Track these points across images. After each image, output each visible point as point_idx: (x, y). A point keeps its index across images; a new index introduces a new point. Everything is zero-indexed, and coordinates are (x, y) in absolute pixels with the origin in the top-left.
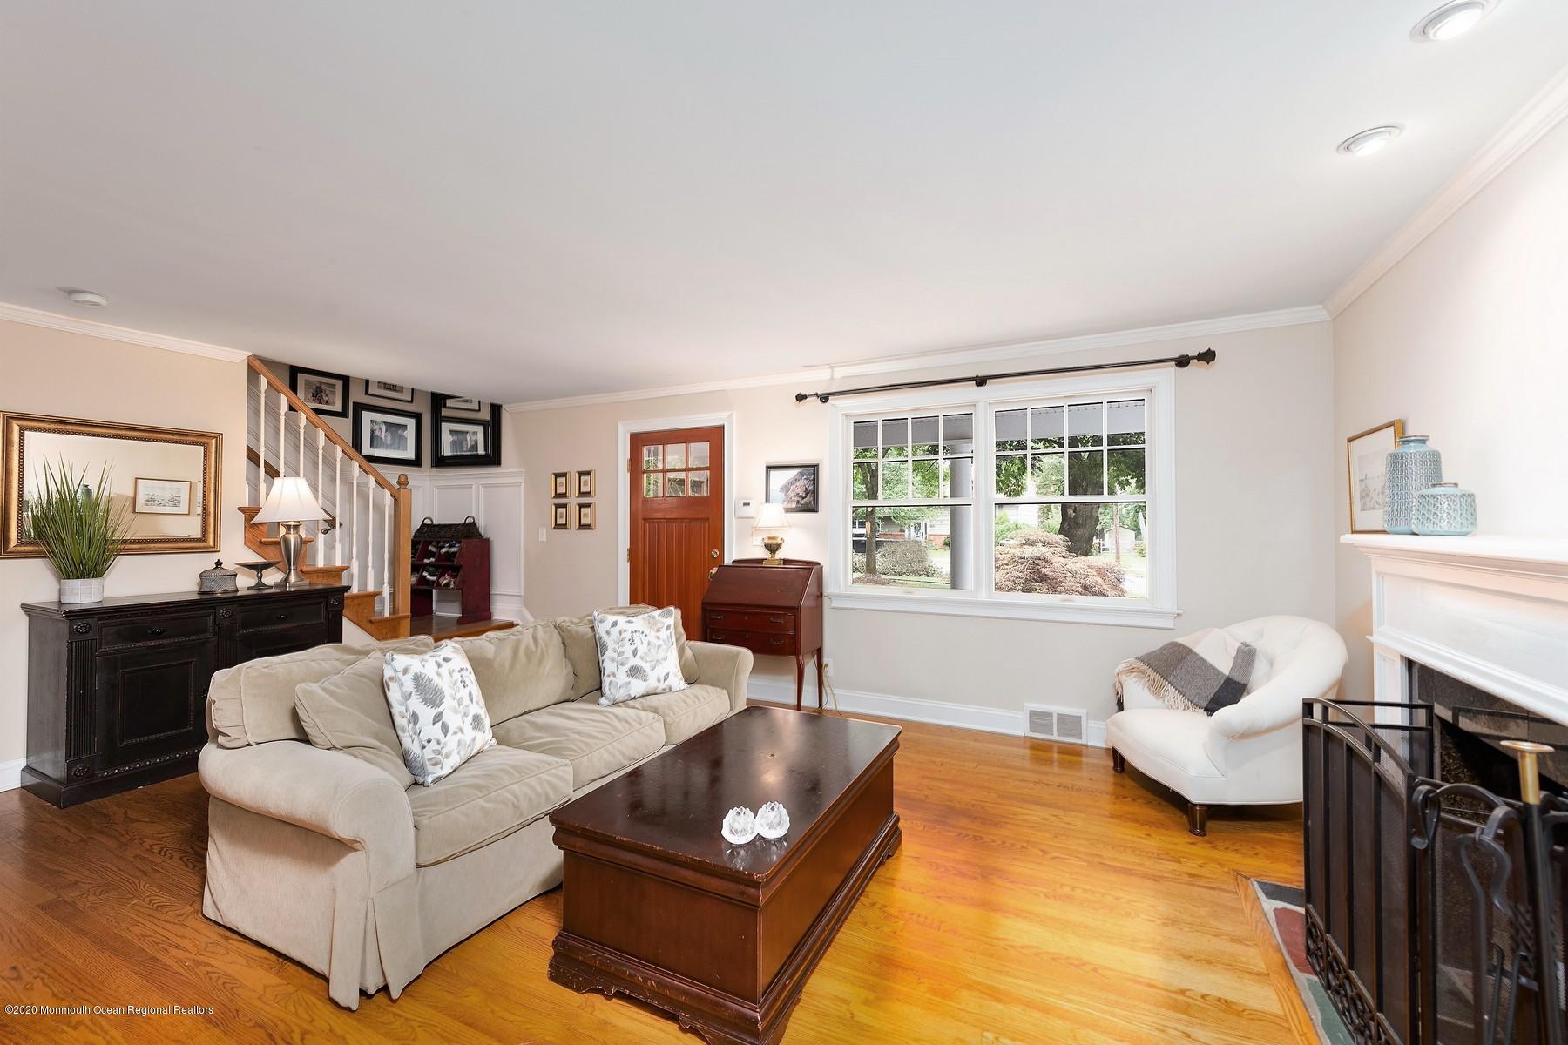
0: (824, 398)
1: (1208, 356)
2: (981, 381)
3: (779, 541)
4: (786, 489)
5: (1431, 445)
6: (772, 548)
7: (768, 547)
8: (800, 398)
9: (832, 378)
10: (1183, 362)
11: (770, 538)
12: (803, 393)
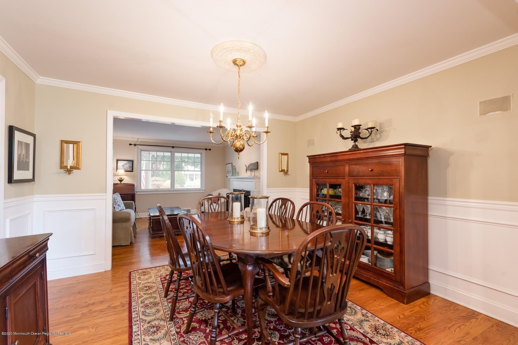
0: (135, 145)
1: (210, 150)
2: (173, 147)
3: (123, 179)
4: (123, 166)
5: (235, 167)
6: (121, 181)
7: (119, 180)
8: (130, 144)
9: (137, 141)
10: (206, 149)
11: (120, 178)
12: (131, 143)
